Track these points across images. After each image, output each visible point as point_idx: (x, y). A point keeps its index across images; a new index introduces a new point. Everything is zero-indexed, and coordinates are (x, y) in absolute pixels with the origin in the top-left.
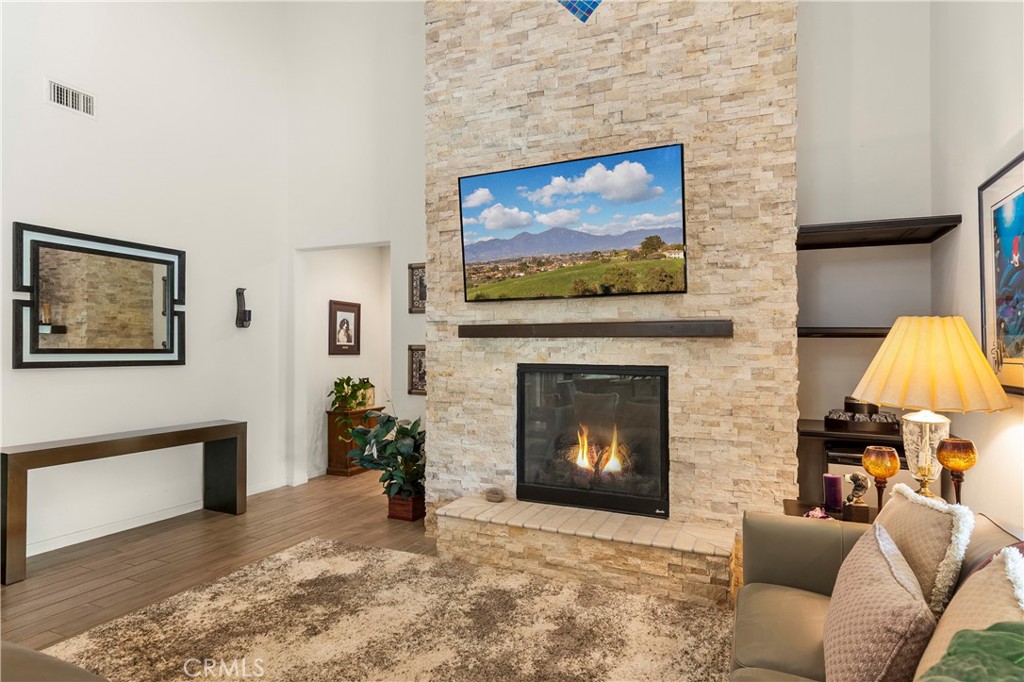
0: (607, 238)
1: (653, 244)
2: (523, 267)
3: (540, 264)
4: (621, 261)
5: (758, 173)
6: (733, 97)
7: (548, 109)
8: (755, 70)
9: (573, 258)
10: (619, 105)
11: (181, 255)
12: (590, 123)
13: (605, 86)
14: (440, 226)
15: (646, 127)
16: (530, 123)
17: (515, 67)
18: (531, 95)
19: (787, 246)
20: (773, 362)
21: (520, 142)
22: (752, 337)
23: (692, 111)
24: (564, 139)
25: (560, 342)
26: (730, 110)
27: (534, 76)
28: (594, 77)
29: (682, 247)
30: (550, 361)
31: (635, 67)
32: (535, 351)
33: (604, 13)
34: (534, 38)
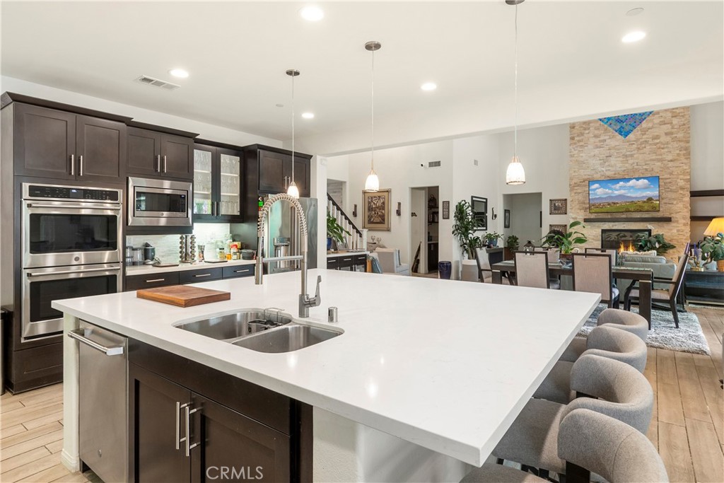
0: (636, 198)
1: (650, 199)
2: (609, 204)
3: (614, 203)
4: (640, 204)
5: (679, 180)
6: (671, 161)
7: (613, 161)
8: (678, 155)
9: (625, 202)
10: (637, 161)
11: (486, 199)
12: (627, 165)
13: (632, 156)
14: (575, 191)
15: (645, 167)
16: (607, 164)
17: (602, 149)
18: (607, 157)
20: (683, 228)
21: (603, 169)
22: (677, 222)
23: (659, 164)
25: (616, 223)
26: (670, 164)
27: (608, 151)
28: (628, 153)
29: (659, 200)
30: (613, 228)
31: (641, 151)
32: (607, 226)
33: (631, 136)
34: (608, 141)
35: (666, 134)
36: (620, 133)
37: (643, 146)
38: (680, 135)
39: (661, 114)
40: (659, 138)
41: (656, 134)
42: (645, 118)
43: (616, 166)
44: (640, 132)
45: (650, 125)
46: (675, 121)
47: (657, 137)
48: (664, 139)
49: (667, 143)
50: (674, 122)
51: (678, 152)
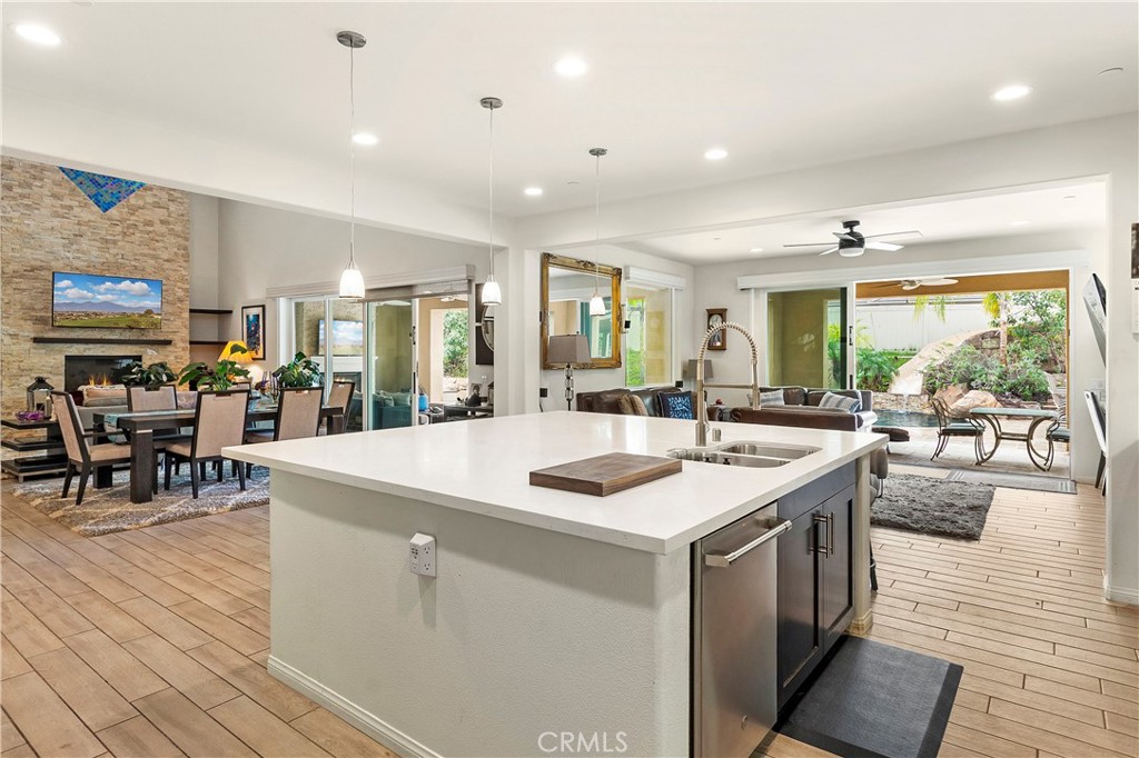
0: (130, 308)
1: (149, 312)
2: (87, 315)
3: (96, 314)
4: (135, 317)
6: (167, 261)
7: (84, 244)
8: (176, 254)
9: (113, 314)
10: (122, 252)
12: (107, 255)
13: (115, 242)
15: (133, 263)
16: (74, 247)
17: (65, 220)
18: (75, 235)
19: (186, 315)
20: (182, 353)
21: (69, 255)
22: (175, 345)
23: (152, 262)
24: (93, 259)
25: (91, 346)
26: (167, 265)
27: (77, 227)
28: (109, 237)
29: (160, 314)
30: (85, 354)
31: (127, 239)
33: (113, 212)
34: (77, 210)
35: (162, 222)
36: (97, 203)
37: (131, 231)
38: (178, 228)
39: (155, 192)
40: (152, 226)
41: (148, 218)
42: (134, 191)
43: (90, 253)
44: (126, 210)
45: (141, 203)
46: (172, 207)
47: (149, 223)
48: (159, 228)
49: (163, 235)
50: (171, 209)
51: (175, 250)
